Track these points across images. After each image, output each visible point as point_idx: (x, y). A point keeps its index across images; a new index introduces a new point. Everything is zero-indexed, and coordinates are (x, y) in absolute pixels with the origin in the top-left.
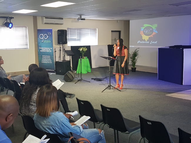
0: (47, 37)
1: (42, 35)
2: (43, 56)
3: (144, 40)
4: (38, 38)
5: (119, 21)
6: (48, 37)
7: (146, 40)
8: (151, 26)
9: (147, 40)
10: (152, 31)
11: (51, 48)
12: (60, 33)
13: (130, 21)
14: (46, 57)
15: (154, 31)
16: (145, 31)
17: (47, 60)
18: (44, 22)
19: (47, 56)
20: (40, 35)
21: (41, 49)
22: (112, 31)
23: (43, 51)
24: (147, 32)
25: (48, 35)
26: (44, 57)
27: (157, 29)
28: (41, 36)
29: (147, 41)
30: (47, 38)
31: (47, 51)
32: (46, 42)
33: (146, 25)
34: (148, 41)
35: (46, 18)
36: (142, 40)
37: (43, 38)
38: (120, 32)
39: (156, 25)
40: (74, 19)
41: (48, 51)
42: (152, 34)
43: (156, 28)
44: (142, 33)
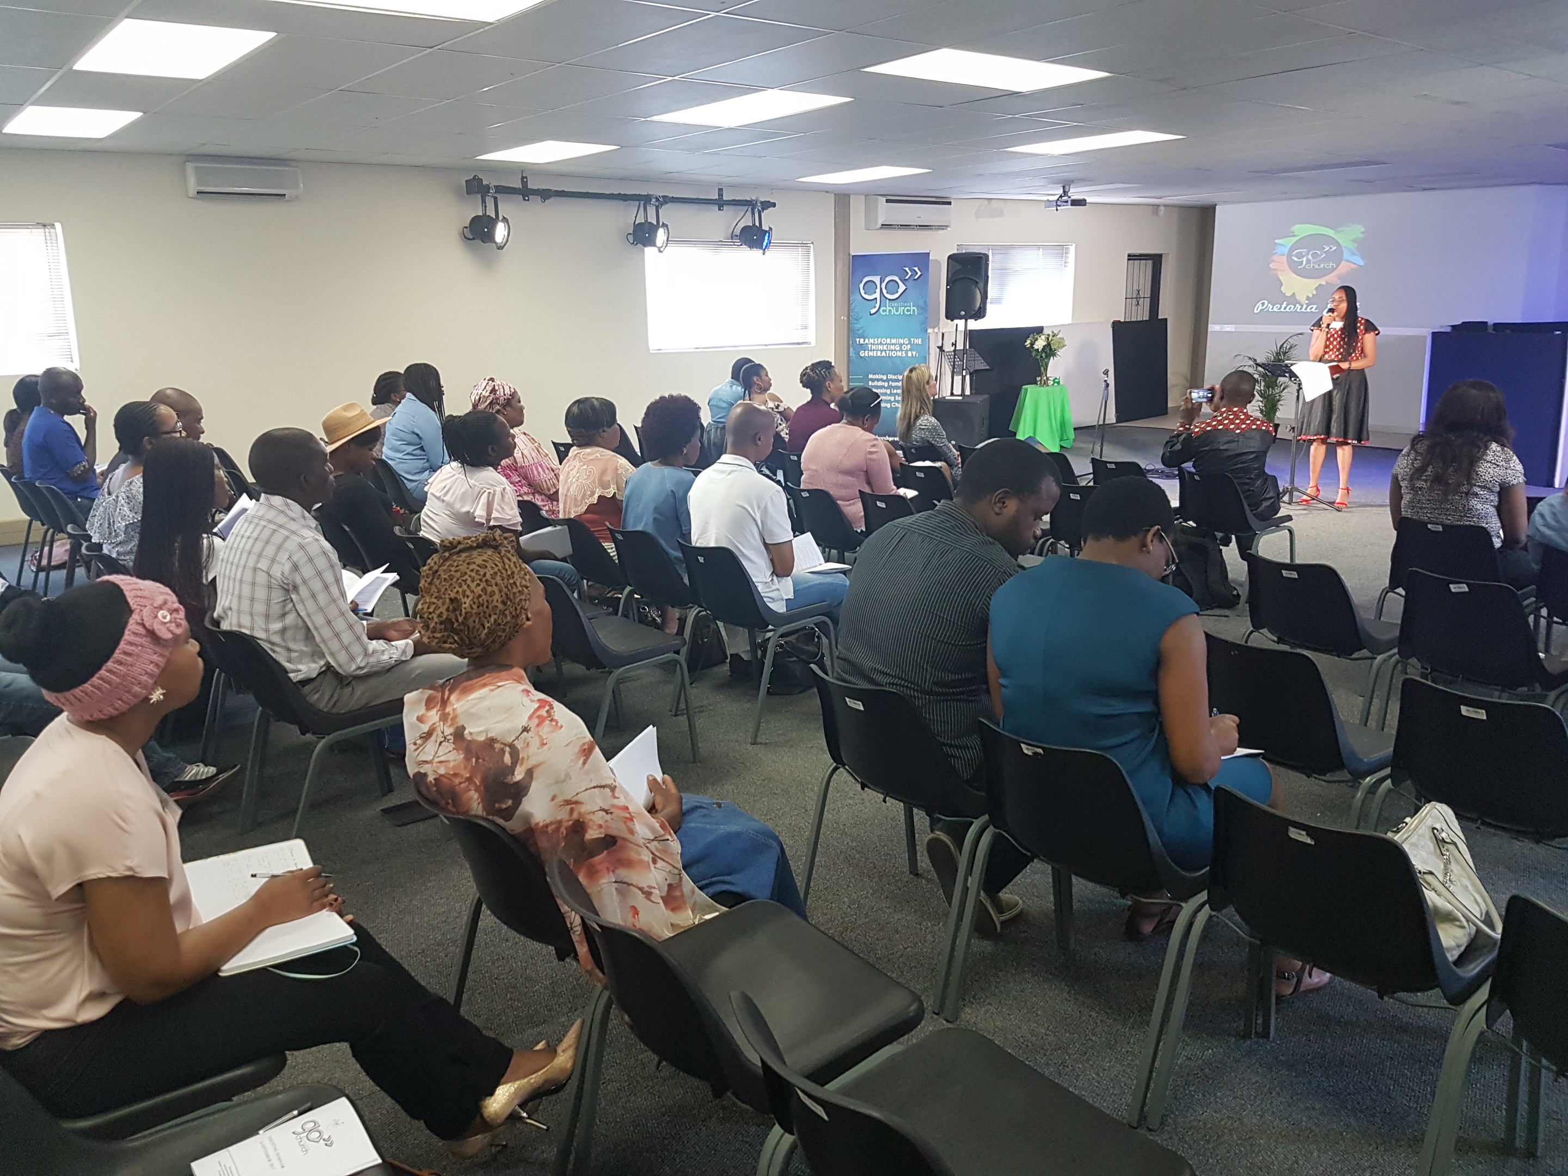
0: (900, 291)
1: (877, 279)
2: (871, 376)
3: (1293, 300)
4: (850, 293)
5: (1162, 208)
6: (902, 287)
7: (1304, 300)
8: (1330, 232)
9: (1308, 298)
10: (1337, 256)
11: (919, 341)
12: (959, 267)
13: (1217, 207)
14: (888, 380)
15: (1346, 255)
16: (1300, 256)
17: (891, 394)
18: (880, 222)
19: (890, 376)
20: (865, 280)
21: (864, 347)
22: (1131, 257)
23: (871, 354)
24: (1308, 261)
25: (904, 281)
26: (878, 380)
27: (1362, 247)
28: (870, 286)
29: (1308, 305)
30: (896, 296)
31: (893, 354)
32: (894, 311)
33: (1303, 230)
34: (1310, 301)
35: (887, 201)
36: (1280, 298)
37: (877, 295)
38: (1156, 260)
39: (1357, 231)
40: (986, 202)
41: (899, 354)
42: (1333, 270)
43: (1354, 241)
44: (1279, 264)
